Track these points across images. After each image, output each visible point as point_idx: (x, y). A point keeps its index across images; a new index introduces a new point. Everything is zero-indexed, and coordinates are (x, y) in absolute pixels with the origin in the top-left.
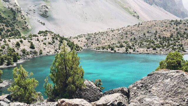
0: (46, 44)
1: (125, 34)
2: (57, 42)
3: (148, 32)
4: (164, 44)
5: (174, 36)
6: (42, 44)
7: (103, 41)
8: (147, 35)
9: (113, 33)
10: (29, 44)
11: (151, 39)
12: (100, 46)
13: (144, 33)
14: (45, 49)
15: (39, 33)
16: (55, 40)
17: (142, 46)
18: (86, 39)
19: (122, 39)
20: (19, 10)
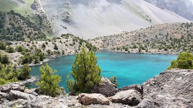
0: (68, 45)
1: (138, 36)
2: (77, 44)
3: (160, 34)
4: (175, 45)
5: (184, 38)
6: (64, 45)
7: (118, 43)
8: (159, 37)
9: (127, 36)
10: (53, 46)
11: (162, 41)
12: (115, 47)
13: (156, 35)
14: (66, 50)
15: (61, 36)
16: (75, 42)
17: (154, 47)
18: (103, 41)
19: (135, 41)
20: (45, 16)
